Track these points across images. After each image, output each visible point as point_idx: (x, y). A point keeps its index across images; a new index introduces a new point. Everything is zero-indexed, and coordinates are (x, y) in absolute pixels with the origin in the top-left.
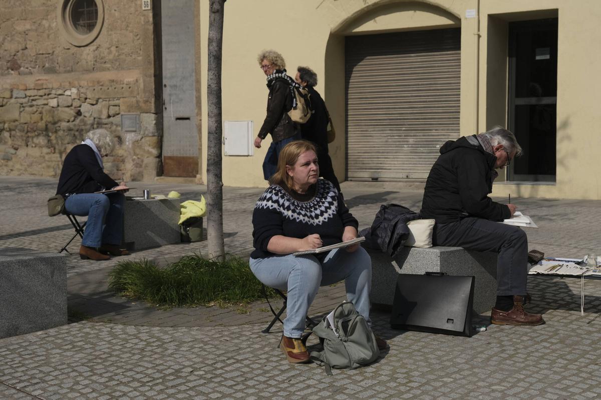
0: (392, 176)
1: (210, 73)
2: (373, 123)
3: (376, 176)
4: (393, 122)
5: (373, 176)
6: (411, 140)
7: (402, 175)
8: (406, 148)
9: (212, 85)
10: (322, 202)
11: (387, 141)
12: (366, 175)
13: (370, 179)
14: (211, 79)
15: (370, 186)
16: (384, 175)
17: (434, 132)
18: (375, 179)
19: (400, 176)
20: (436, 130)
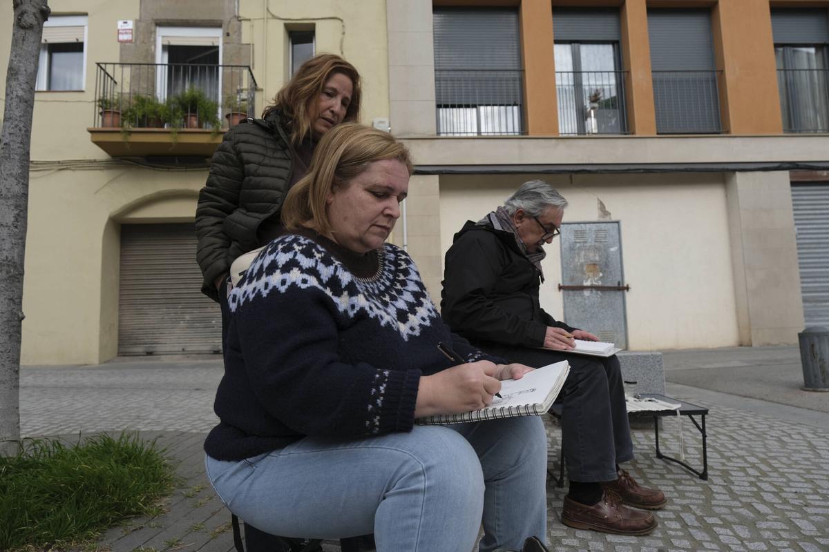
0: (168, 349)
1: (8, 124)
2: (149, 302)
3: (151, 350)
4: (169, 301)
5: (148, 351)
6: (187, 317)
7: (178, 348)
8: (182, 324)
9: (11, 144)
10: (399, 281)
11: (163, 319)
12: (140, 349)
13: (145, 354)
14: (10, 134)
15: (146, 359)
16: (160, 348)
17: (210, 310)
18: (150, 354)
19: (176, 349)
20: (212, 307)
